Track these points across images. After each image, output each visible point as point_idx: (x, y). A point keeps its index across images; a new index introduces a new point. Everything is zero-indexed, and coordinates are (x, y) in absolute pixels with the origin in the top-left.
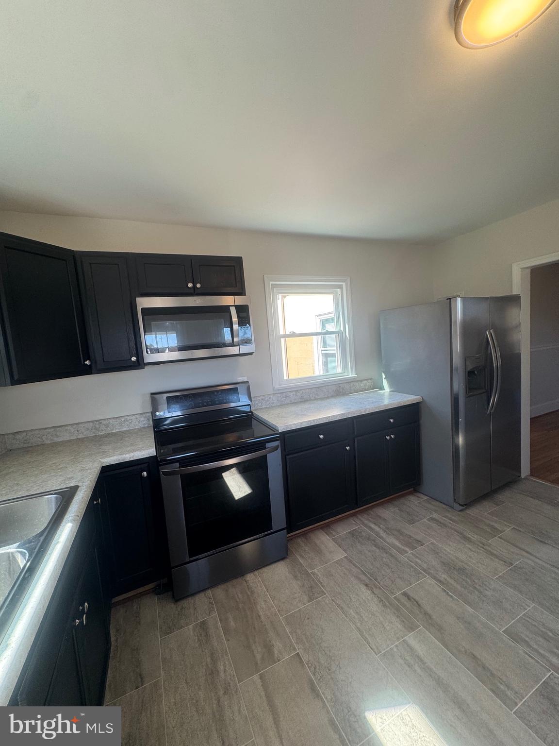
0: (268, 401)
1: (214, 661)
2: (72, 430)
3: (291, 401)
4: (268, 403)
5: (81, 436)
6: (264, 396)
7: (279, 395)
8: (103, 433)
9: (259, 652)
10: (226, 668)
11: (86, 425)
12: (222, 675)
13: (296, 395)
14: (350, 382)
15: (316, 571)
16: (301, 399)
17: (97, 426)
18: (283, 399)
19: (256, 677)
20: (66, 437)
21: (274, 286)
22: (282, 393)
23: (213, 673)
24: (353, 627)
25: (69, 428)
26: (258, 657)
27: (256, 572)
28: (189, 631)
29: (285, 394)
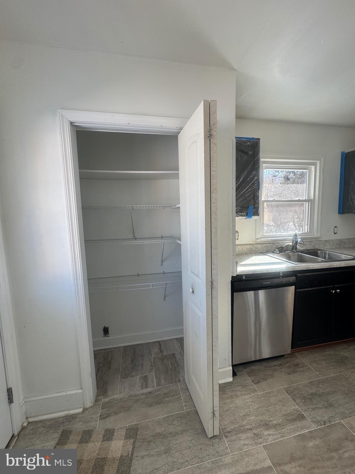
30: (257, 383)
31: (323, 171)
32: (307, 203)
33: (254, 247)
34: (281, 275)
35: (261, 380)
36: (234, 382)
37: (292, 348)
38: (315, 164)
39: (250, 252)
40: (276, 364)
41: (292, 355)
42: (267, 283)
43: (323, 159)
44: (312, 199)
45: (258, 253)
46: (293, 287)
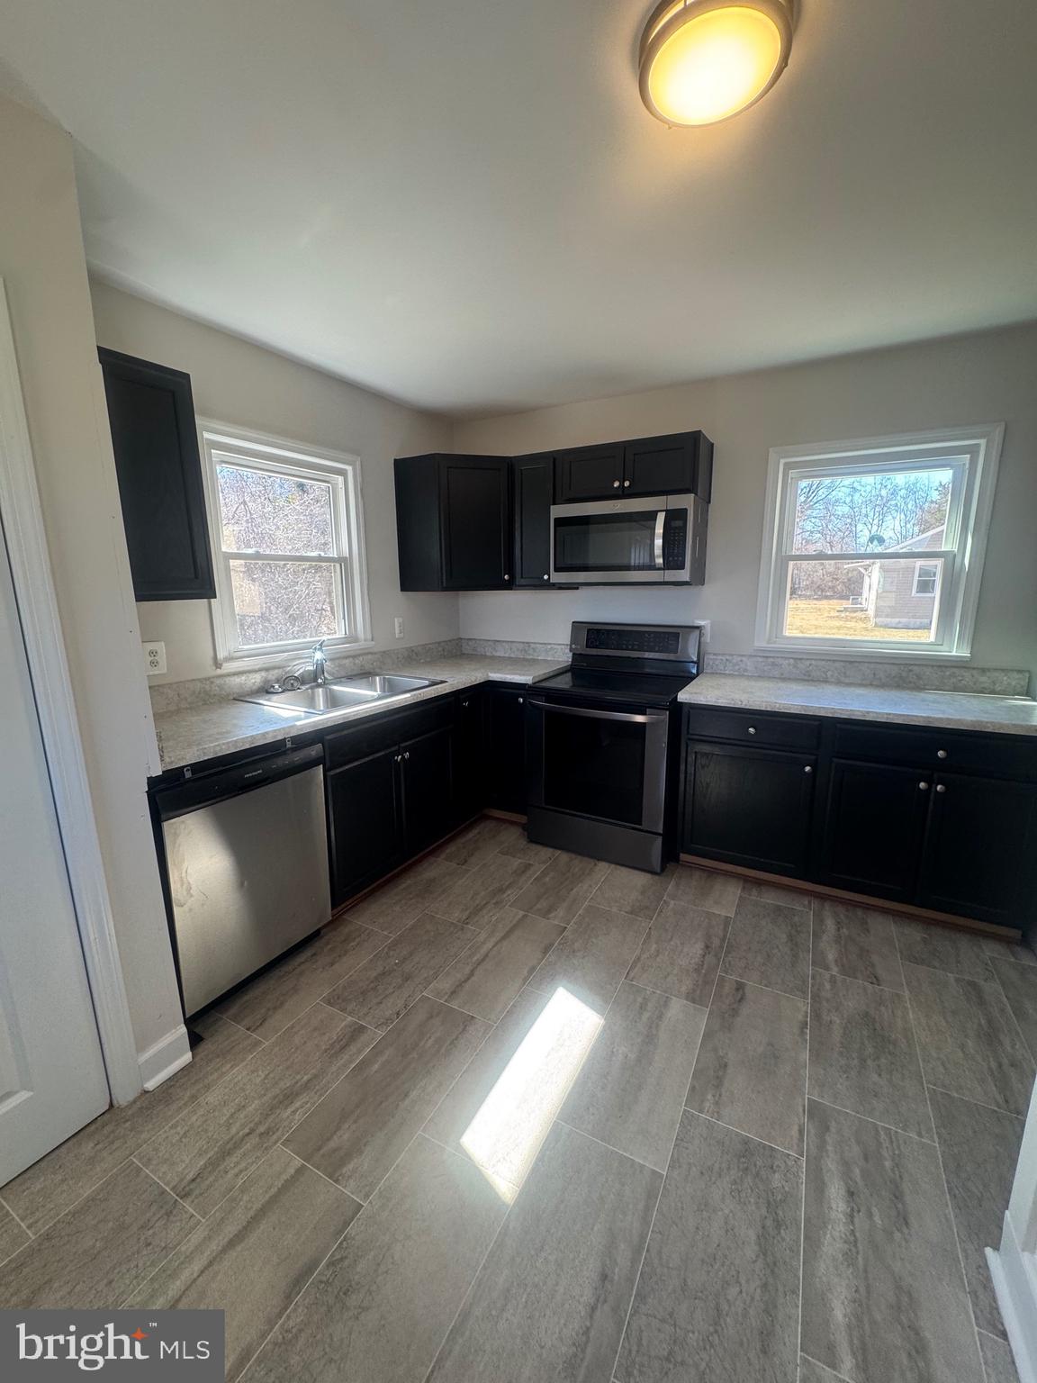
0: (737, 664)
1: (509, 887)
2: (507, 647)
3: (782, 674)
4: (737, 668)
5: (513, 656)
6: (732, 655)
7: (760, 659)
8: (531, 657)
9: (543, 904)
10: (511, 894)
11: (518, 645)
12: (505, 895)
13: (795, 667)
14: (946, 667)
15: (672, 902)
16: (805, 675)
17: (527, 648)
18: (766, 668)
19: (521, 913)
20: (500, 653)
21: (788, 467)
22: (767, 657)
23: (501, 890)
24: (638, 952)
25: (504, 644)
26: (538, 906)
27: (613, 866)
28: (516, 863)
29: (772, 660)
30: (261, 1024)
31: (363, 492)
32: (338, 566)
33: (213, 686)
34: (289, 745)
35: (270, 1013)
36: (197, 1059)
37: (334, 906)
38: (342, 473)
39: (204, 700)
40: (302, 960)
41: (335, 921)
42: (254, 774)
43: (358, 463)
44: (346, 558)
45: (229, 700)
46: (319, 771)
